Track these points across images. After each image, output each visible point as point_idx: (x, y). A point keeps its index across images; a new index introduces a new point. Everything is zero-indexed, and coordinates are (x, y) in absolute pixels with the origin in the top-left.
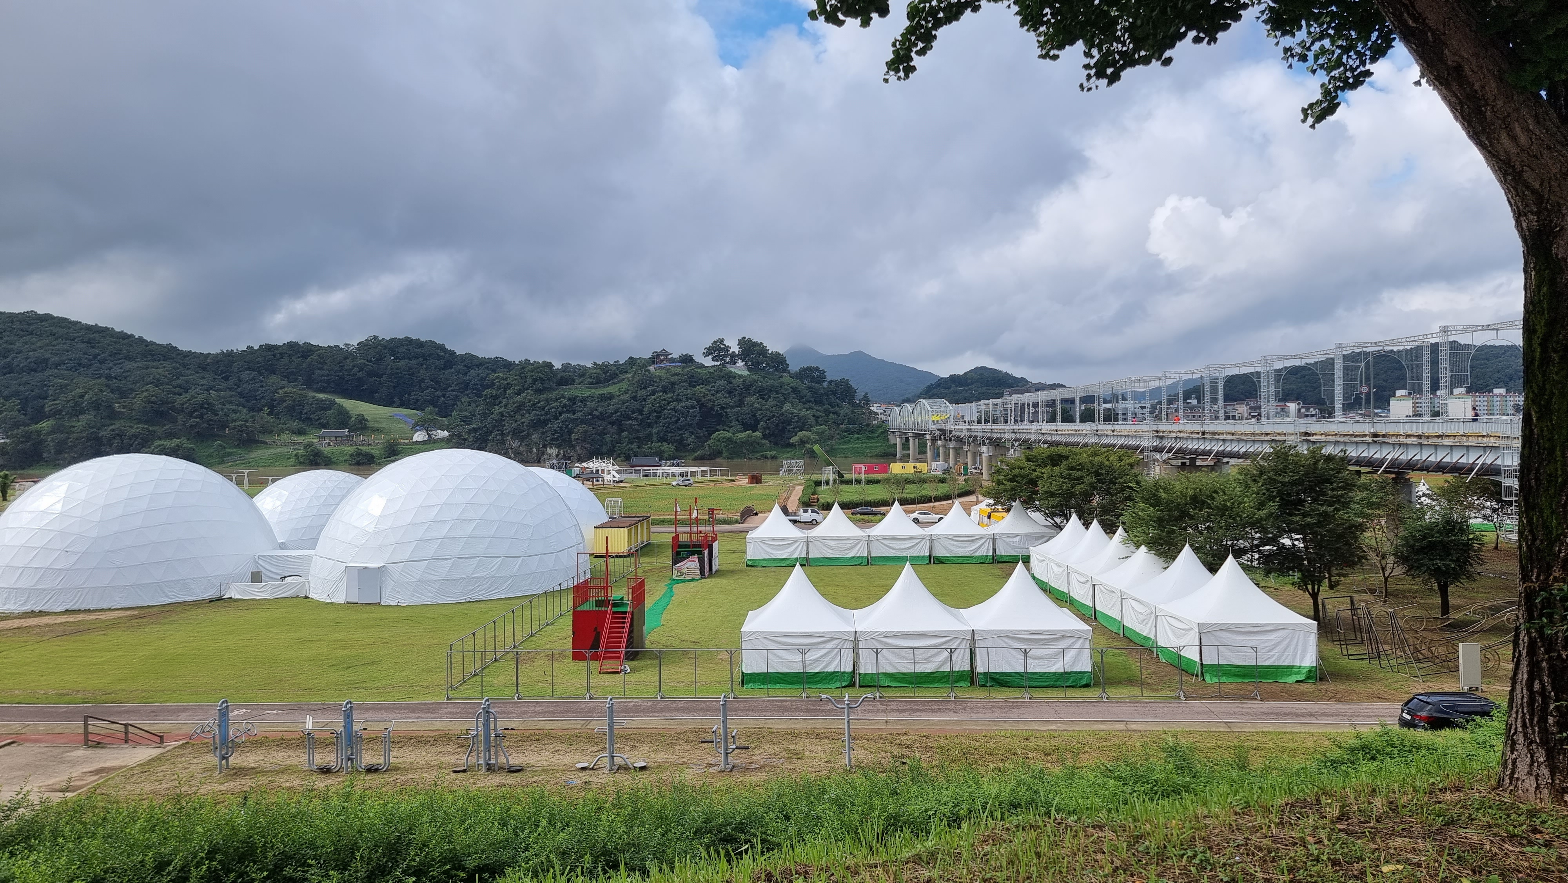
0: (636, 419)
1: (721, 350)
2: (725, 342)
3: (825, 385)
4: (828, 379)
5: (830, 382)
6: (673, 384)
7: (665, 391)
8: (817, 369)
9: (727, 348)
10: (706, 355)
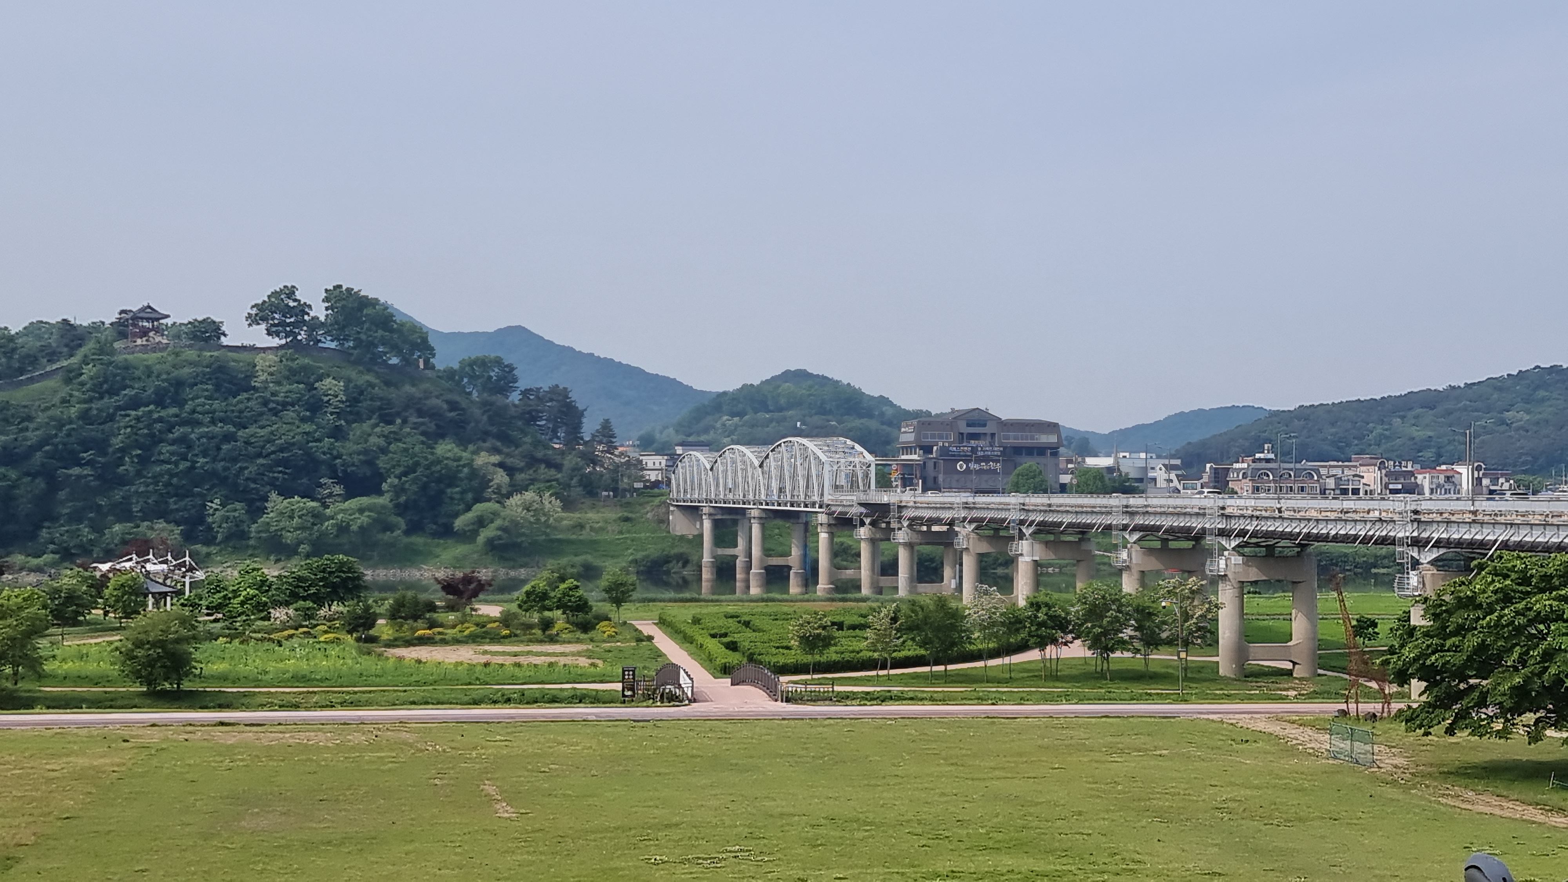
0: (90, 463)
1: (287, 311)
2: (298, 295)
3: (515, 397)
4: (523, 384)
5: (526, 393)
6: (179, 384)
7: (160, 403)
8: (498, 362)
9: (303, 309)
10: (253, 320)
